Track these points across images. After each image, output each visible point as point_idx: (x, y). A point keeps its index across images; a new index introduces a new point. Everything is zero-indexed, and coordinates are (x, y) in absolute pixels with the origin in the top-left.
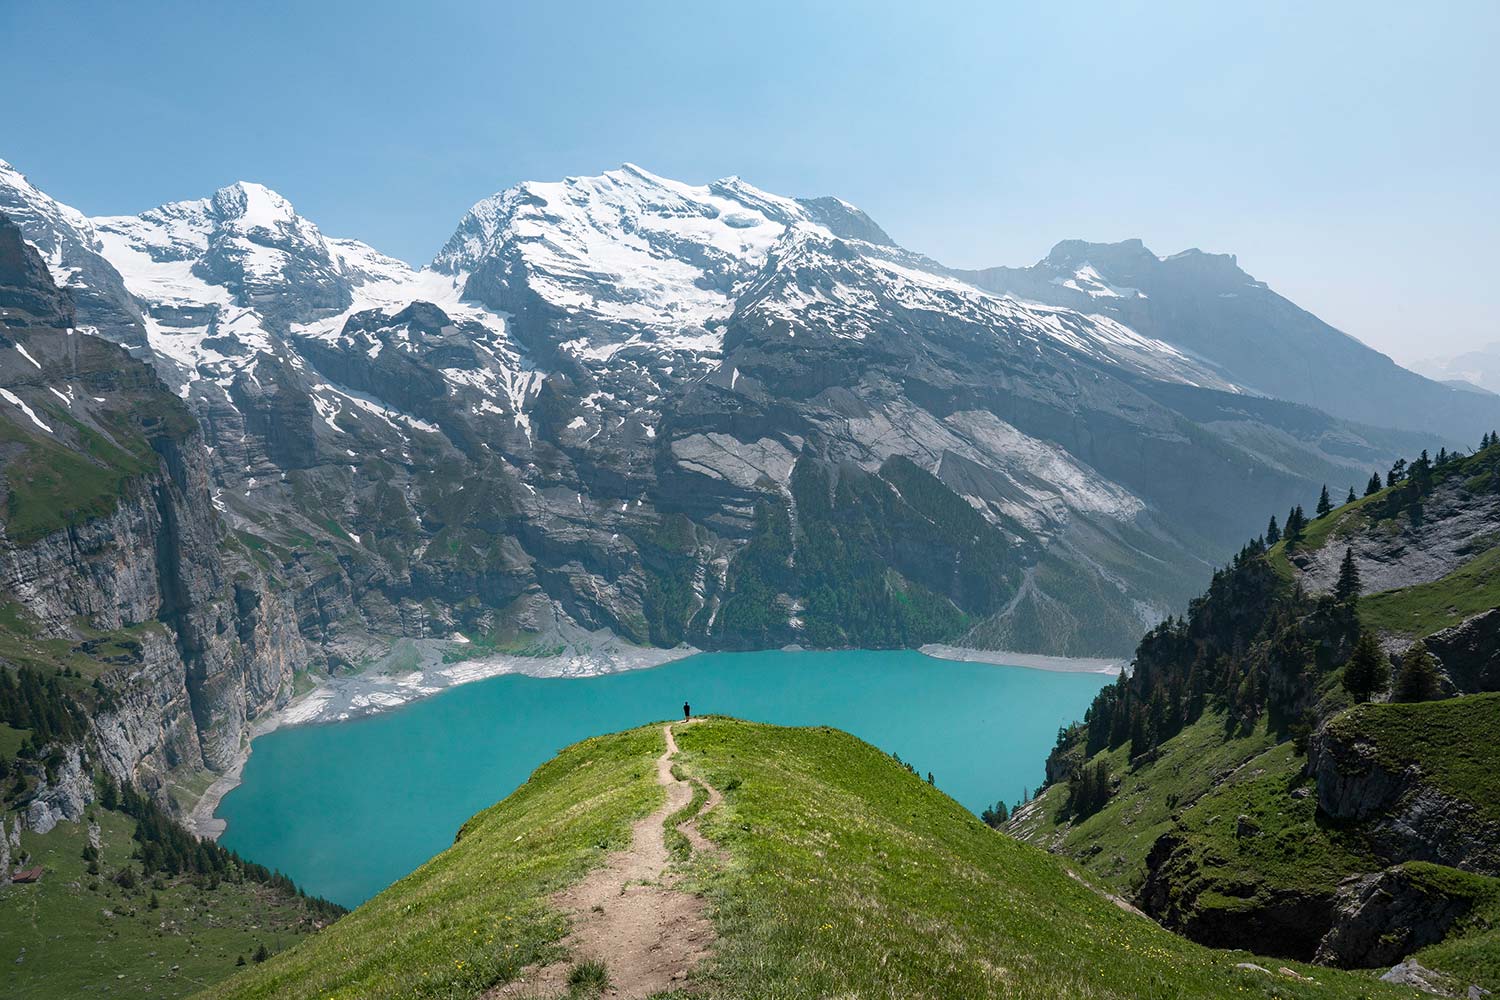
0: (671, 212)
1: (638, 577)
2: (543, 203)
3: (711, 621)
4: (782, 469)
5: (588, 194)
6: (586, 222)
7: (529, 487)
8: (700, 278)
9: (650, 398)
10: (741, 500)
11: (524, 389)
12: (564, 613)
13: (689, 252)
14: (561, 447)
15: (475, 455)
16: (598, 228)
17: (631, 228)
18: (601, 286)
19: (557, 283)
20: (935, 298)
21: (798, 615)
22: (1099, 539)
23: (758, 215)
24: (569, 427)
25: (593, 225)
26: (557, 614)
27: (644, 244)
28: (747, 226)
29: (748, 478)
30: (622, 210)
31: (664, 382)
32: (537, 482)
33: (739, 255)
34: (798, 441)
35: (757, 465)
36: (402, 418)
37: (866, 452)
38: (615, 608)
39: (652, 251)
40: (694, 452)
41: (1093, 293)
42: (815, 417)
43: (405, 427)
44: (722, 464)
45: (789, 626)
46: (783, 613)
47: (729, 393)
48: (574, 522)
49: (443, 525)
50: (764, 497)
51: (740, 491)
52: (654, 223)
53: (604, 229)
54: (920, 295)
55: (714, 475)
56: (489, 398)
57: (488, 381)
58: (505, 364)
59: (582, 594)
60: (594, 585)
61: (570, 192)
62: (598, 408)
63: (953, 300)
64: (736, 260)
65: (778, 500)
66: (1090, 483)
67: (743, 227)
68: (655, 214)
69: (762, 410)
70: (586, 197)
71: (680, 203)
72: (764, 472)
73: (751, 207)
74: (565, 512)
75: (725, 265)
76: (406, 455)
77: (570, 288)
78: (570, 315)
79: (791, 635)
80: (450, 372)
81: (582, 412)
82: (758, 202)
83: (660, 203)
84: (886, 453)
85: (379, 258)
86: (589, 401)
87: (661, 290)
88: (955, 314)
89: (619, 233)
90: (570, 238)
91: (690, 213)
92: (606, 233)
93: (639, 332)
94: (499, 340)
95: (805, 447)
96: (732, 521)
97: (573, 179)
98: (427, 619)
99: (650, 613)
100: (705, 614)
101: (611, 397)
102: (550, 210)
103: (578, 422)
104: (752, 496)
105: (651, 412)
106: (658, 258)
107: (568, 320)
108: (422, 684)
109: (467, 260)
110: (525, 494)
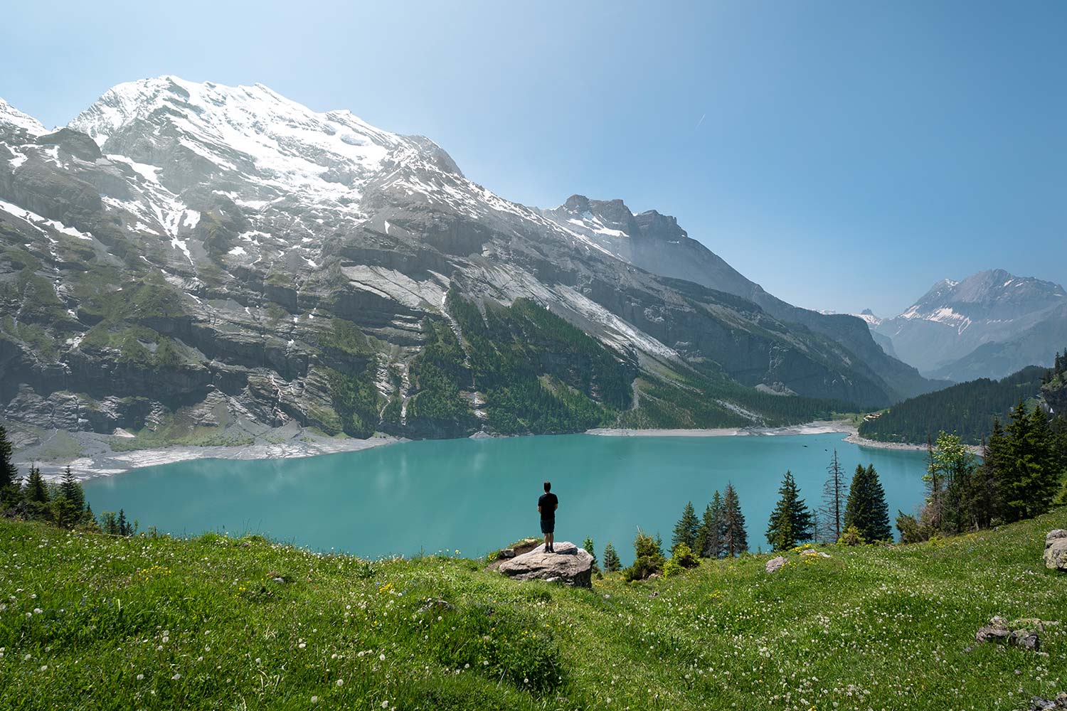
0: (298, 125)
1: (321, 377)
2: (187, 94)
3: (404, 413)
4: (438, 299)
5: (225, 99)
6: (223, 118)
7: (195, 297)
8: (325, 173)
9: (305, 240)
10: (409, 317)
11: (177, 221)
12: (244, 410)
13: (315, 154)
14: (224, 267)
15: (134, 264)
16: (233, 125)
17: (262, 131)
18: (247, 163)
19: (206, 149)
20: (513, 207)
21: (481, 407)
23: (367, 139)
24: (230, 252)
25: (229, 122)
26: (234, 411)
27: (274, 144)
28: (360, 145)
29: (413, 301)
30: (254, 116)
31: (318, 229)
32: (202, 294)
33: (356, 161)
34: (446, 280)
35: (416, 292)
36: (48, 224)
37: (501, 293)
38: (301, 405)
39: (281, 150)
40: (360, 276)
42: (456, 263)
43: (51, 230)
44: (387, 287)
45: (475, 416)
46: (465, 405)
47: (386, 236)
48: (247, 327)
49: (101, 318)
50: (423, 315)
51: (405, 310)
52: (283, 130)
53: (238, 127)
54: (501, 202)
55: (384, 295)
56: (143, 222)
57: (140, 210)
58: (154, 202)
59: (262, 391)
60: (274, 383)
61: (209, 93)
62: (256, 242)
63: (526, 211)
64: (355, 164)
65: (438, 317)
67: (355, 144)
68: (283, 124)
69: (414, 252)
70: (223, 100)
71: (305, 120)
72: (423, 298)
73: (361, 133)
74: (236, 319)
75: (346, 166)
76: (54, 254)
77: (217, 155)
78: (222, 171)
79: (477, 424)
81: (242, 243)
82: (367, 131)
83: (288, 117)
84: (515, 296)
85: (10, 110)
86: (247, 236)
87: (294, 174)
88: (528, 218)
89: (251, 132)
90: (208, 125)
91: (312, 127)
92: (239, 130)
93: (283, 196)
94: (147, 183)
95: (452, 284)
96: (405, 333)
97: (213, 84)
98: (83, 410)
99: (340, 409)
100: (396, 407)
101: (268, 236)
102: (192, 101)
103: (237, 251)
104: (419, 315)
105: (308, 250)
106: (286, 155)
107: (221, 174)
108: (93, 466)
109: (106, 127)
110: (193, 301)
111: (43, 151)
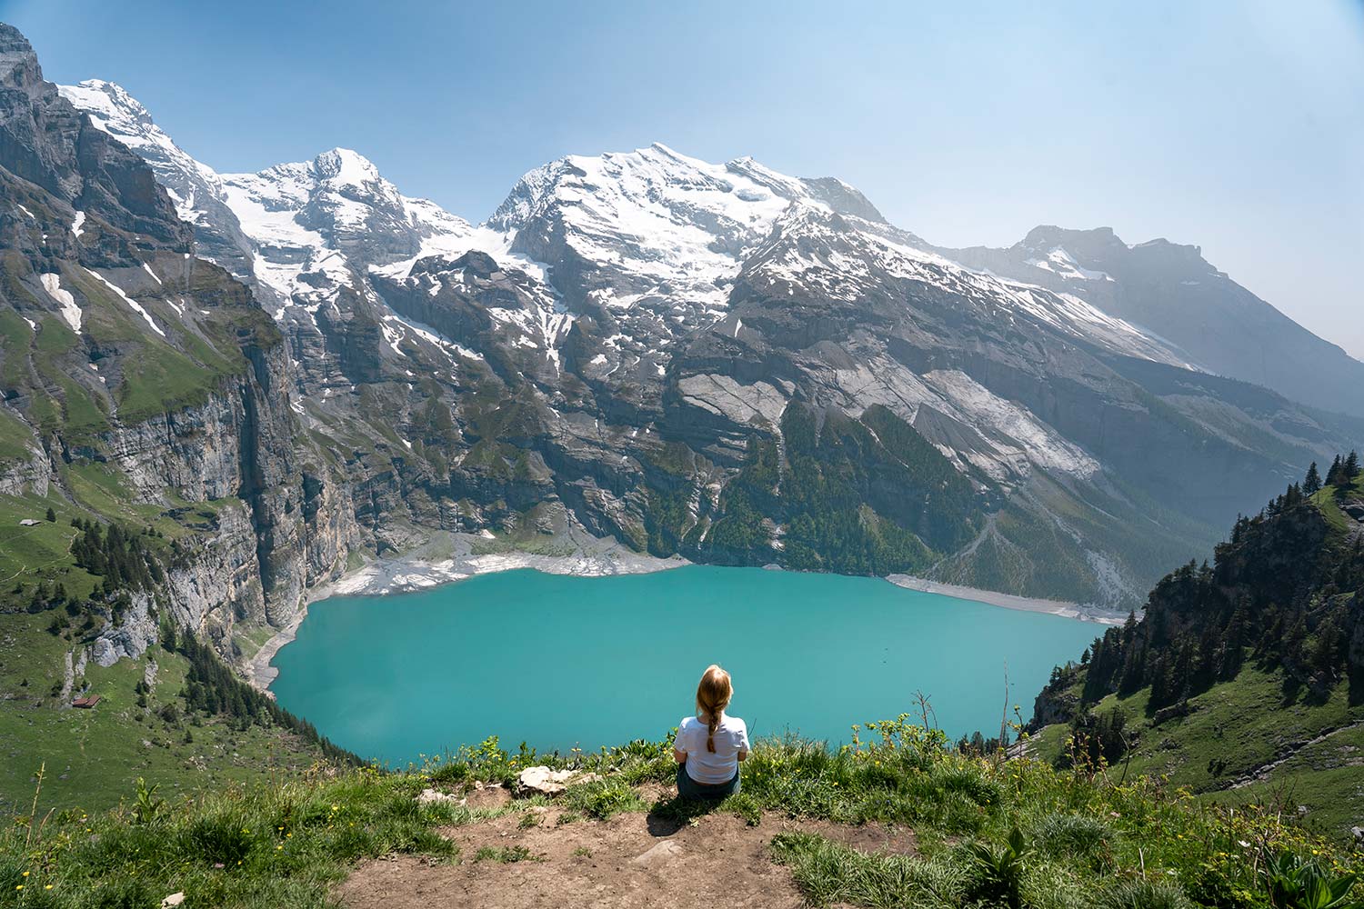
0: (692, 185)
1: (642, 494)
2: (583, 174)
3: (703, 537)
4: (775, 409)
5: (621, 168)
6: (618, 191)
7: (555, 411)
8: (713, 243)
9: (664, 342)
10: (736, 434)
11: (556, 328)
12: (576, 520)
13: (705, 220)
14: (585, 379)
15: (510, 381)
16: (628, 197)
17: (657, 198)
18: (629, 246)
19: (591, 241)
20: (920, 269)
21: (780, 538)
22: (1058, 493)
23: (767, 190)
24: (592, 362)
25: (624, 194)
26: (570, 520)
27: (667, 212)
28: (757, 200)
29: (744, 415)
30: (650, 182)
31: (677, 329)
32: (562, 407)
33: (748, 224)
34: (790, 386)
35: (752, 405)
36: (454, 347)
37: (850, 400)
38: (620, 519)
39: (673, 218)
40: (697, 389)
41: (1064, 274)
42: (807, 366)
43: (455, 354)
44: (722, 402)
45: (770, 547)
46: (766, 535)
47: (732, 341)
48: (591, 443)
49: (480, 438)
50: (756, 433)
51: (736, 426)
52: (676, 194)
53: (634, 198)
54: (907, 266)
55: (714, 411)
56: (526, 334)
57: (528, 322)
58: (542, 307)
59: (592, 505)
60: (603, 498)
61: (606, 166)
62: (618, 347)
63: (937, 272)
64: (745, 229)
65: (768, 435)
66: (1052, 442)
67: (752, 200)
68: (677, 187)
69: (760, 356)
70: (619, 170)
71: (700, 178)
72: (758, 411)
73: (761, 184)
74: (583, 434)
75: (735, 232)
76: (454, 378)
77: (601, 246)
78: (599, 268)
79: (772, 556)
80: (496, 311)
81: (605, 350)
82: (767, 180)
83: (682, 178)
84: (868, 402)
85: (445, 215)
86: (610, 341)
87: (679, 251)
88: (937, 284)
89: (645, 202)
90: (603, 204)
91: (707, 187)
92: (634, 202)
93: (657, 285)
94: (538, 287)
95: (796, 390)
96: (727, 452)
97: (609, 154)
98: (461, 516)
99: (649, 527)
100: (697, 531)
101: (630, 339)
102: (588, 180)
103: (600, 359)
104: (747, 432)
105: (663, 353)
106: (678, 224)
107: (598, 272)
108: (452, 570)
109: (517, 219)
110: (551, 417)
111: (452, 275)
